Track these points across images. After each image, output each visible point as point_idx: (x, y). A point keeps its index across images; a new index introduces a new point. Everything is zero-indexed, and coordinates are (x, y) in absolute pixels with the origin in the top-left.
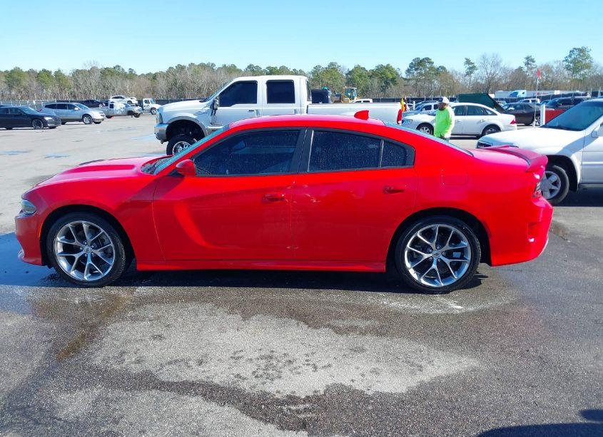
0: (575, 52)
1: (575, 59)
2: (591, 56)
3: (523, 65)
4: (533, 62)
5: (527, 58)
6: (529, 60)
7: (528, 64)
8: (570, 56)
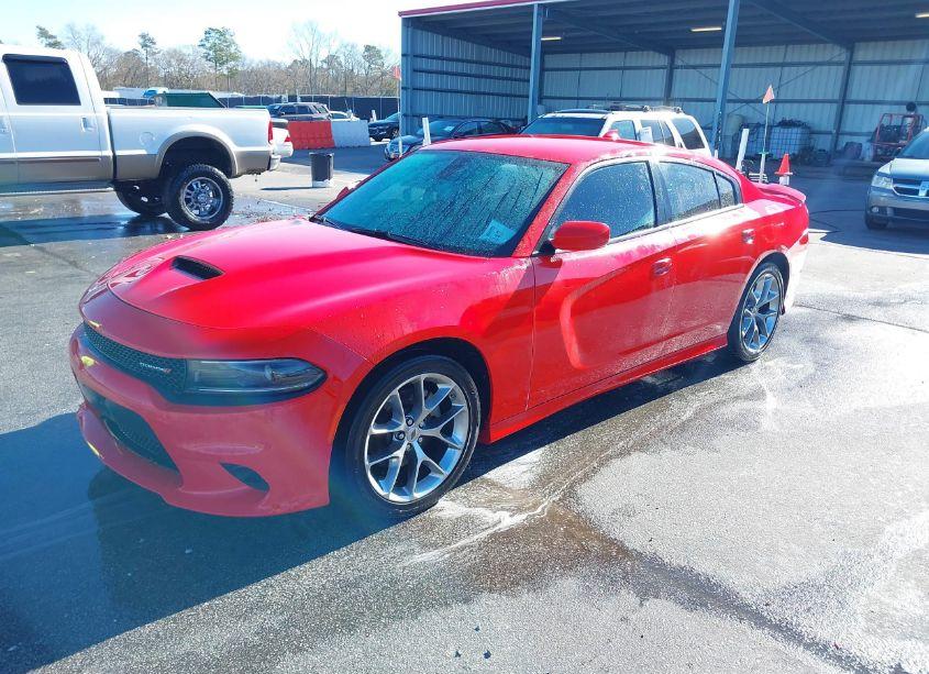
0: (213, 34)
1: (215, 45)
2: (237, 41)
3: (139, 47)
4: (154, 43)
5: (143, 36)
6: (147, 41)
7: (146, 46)
8: (207, 39)
